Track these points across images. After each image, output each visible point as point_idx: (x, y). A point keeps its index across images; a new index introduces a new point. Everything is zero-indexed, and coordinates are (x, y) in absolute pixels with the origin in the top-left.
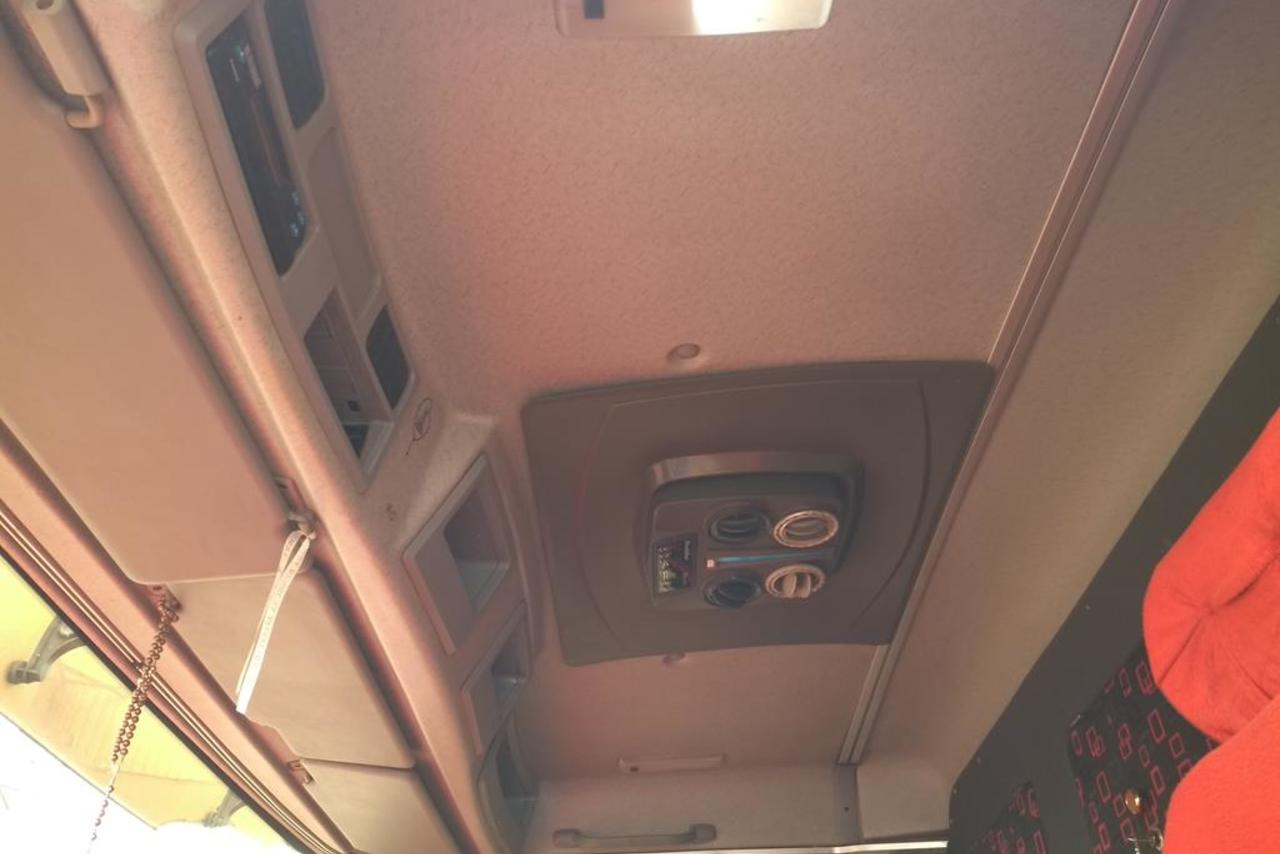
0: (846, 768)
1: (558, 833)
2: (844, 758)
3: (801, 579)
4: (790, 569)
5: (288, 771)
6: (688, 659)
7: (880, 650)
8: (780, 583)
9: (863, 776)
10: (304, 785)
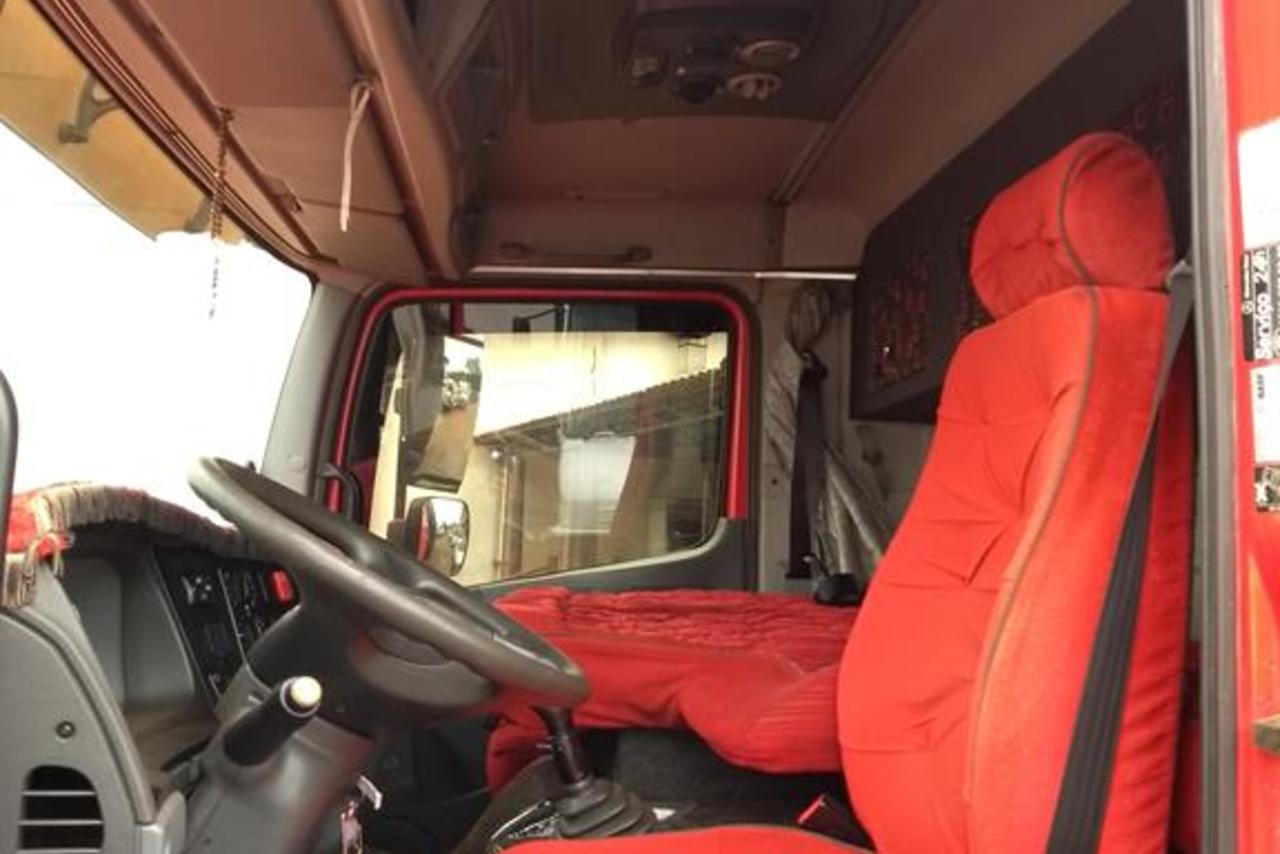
0: (777, 206)
1: (505, 246)
2: (776, 197)
3: (759, 84)
4: (752, 77)
5: (277, 200)
6: (644, 122)
7: (821, 127)
8: (740, 86)
9: (790, 212)
10: (292, 213)
